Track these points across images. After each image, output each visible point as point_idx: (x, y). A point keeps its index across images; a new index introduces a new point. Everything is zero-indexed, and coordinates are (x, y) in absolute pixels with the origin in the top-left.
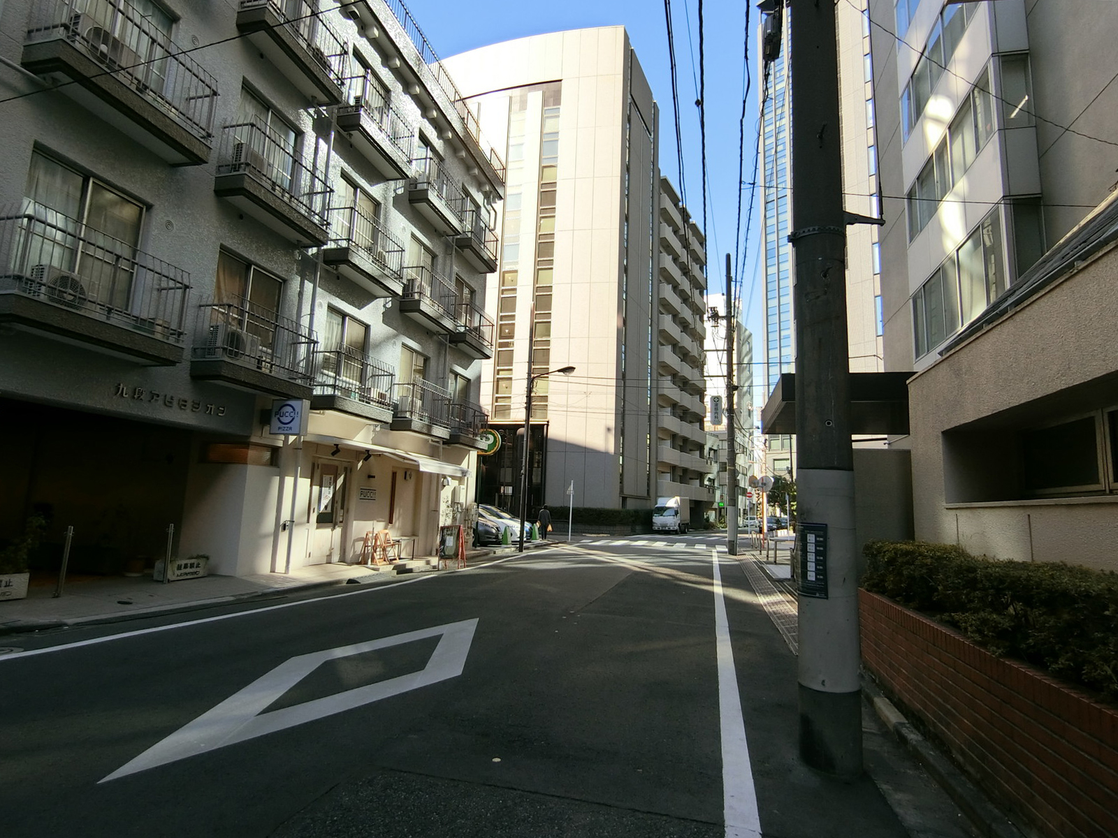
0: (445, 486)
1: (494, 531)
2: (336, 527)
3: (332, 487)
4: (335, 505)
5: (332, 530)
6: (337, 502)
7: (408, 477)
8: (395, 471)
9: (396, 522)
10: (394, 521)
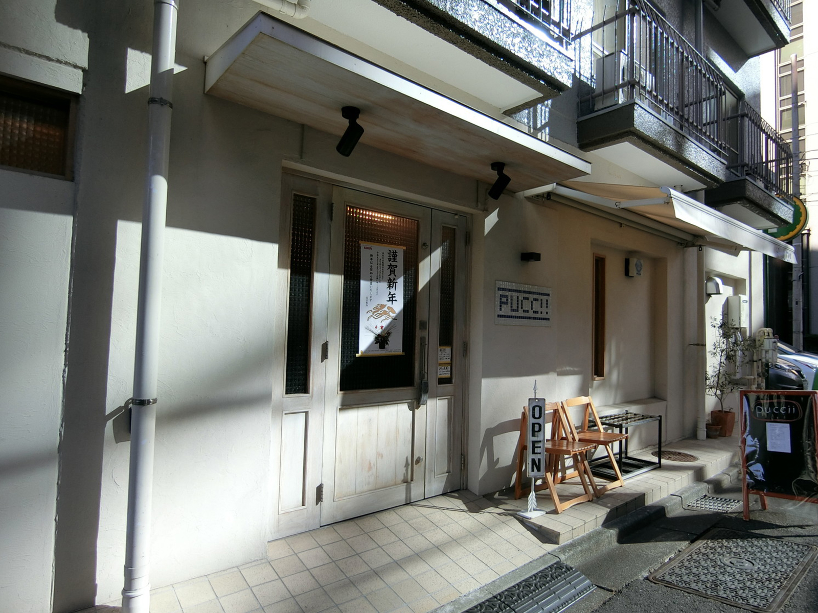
0: (709, 295)
1: (793, 377)
2: (424, 397)
3: (400, 282)
4: (419, 334)
5: (413, 408)
6: (423, 325)
7: (633, 271)
8: (601, 253)
9: (610, 372)
10: (606, 369)
